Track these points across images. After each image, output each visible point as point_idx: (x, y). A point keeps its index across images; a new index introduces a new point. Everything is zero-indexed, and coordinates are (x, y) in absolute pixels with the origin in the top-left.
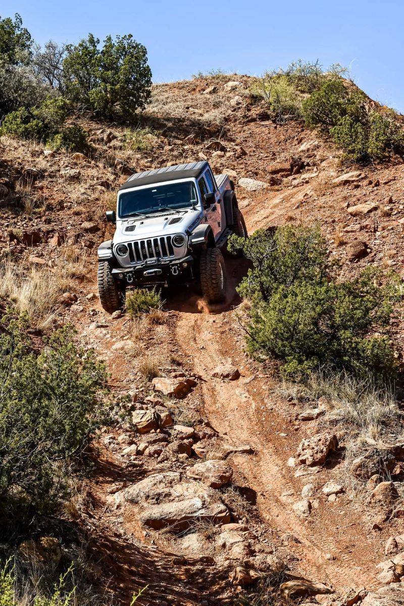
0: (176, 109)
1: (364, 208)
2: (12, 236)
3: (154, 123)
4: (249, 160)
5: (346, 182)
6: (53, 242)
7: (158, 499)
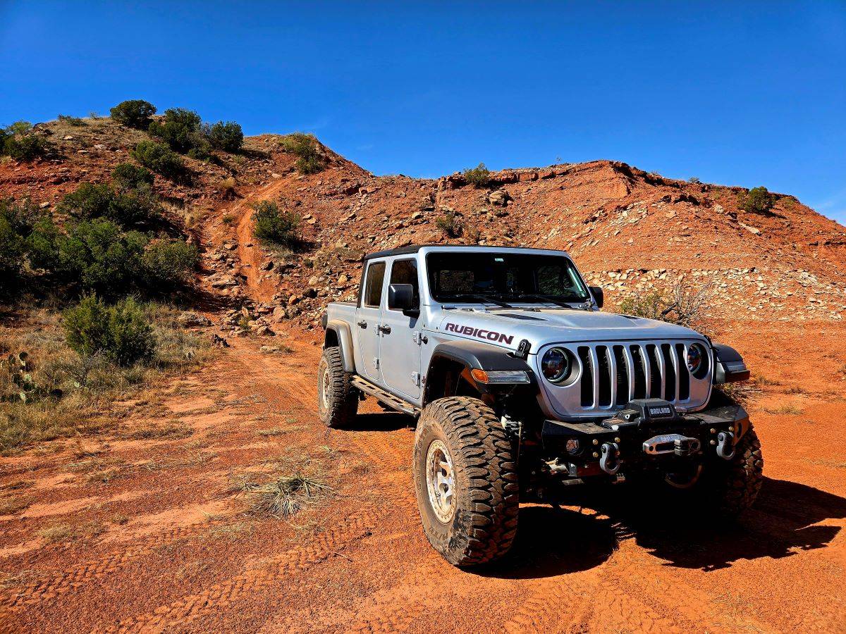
0: (253, 147)
1: (302, 189)
2: (189, 195)
3: (245, 153)
4: (277, 167)
5: (300, 179)
6: (203, 197)
7: (217, 280)
